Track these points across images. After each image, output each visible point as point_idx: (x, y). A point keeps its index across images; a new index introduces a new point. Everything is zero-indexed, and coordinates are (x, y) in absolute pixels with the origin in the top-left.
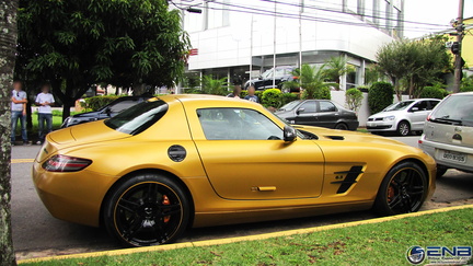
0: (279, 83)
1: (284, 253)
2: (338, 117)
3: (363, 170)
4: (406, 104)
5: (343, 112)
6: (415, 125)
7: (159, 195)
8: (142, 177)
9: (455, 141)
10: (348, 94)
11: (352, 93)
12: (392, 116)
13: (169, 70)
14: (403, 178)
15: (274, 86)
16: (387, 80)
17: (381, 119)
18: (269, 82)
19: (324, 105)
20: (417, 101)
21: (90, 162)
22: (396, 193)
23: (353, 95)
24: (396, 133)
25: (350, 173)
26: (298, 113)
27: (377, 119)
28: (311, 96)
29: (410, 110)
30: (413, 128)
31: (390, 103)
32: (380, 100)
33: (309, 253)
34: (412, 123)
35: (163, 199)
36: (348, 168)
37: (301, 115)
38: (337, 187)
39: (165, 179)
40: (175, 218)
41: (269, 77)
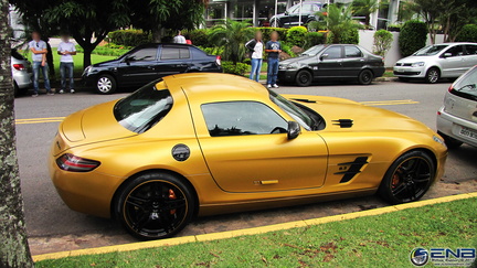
0: (305, 20)
1: (277, 257)
2: (363, 64)
3: (368, 160)
4: (440, 48)
5: (369, 57)
6: (445, 72)
7: (165, 189)
8: (148, 176)
9: (474, 118)
10: (376, 36)
11: (382, 35)
12: (422, 62)
13: (189, 14)
14: (410, 165)
15: (300, 23)
16: (422, 20)
17: (410, 65)
18: (295, 18)
19: (350, 50)
20: (452, 45)
21: (98, 163)
22: (401, 180)
23: (382, 37)
24: (425, 81)
25: (354, 164)
26: (321, 59)
27: (405, 65)
28: (337, 39)
29: (443, 56)
30: (443, 75)
31: (422, 45)
32: (412, 41)
33: (301, 257)
34: (442, 70)
35: (169, 193)
36: (352, 159)
37: (324, 61)
38: (341, 177)
39: (170, 178)
40: (180, 211)
41: (295, 13)
